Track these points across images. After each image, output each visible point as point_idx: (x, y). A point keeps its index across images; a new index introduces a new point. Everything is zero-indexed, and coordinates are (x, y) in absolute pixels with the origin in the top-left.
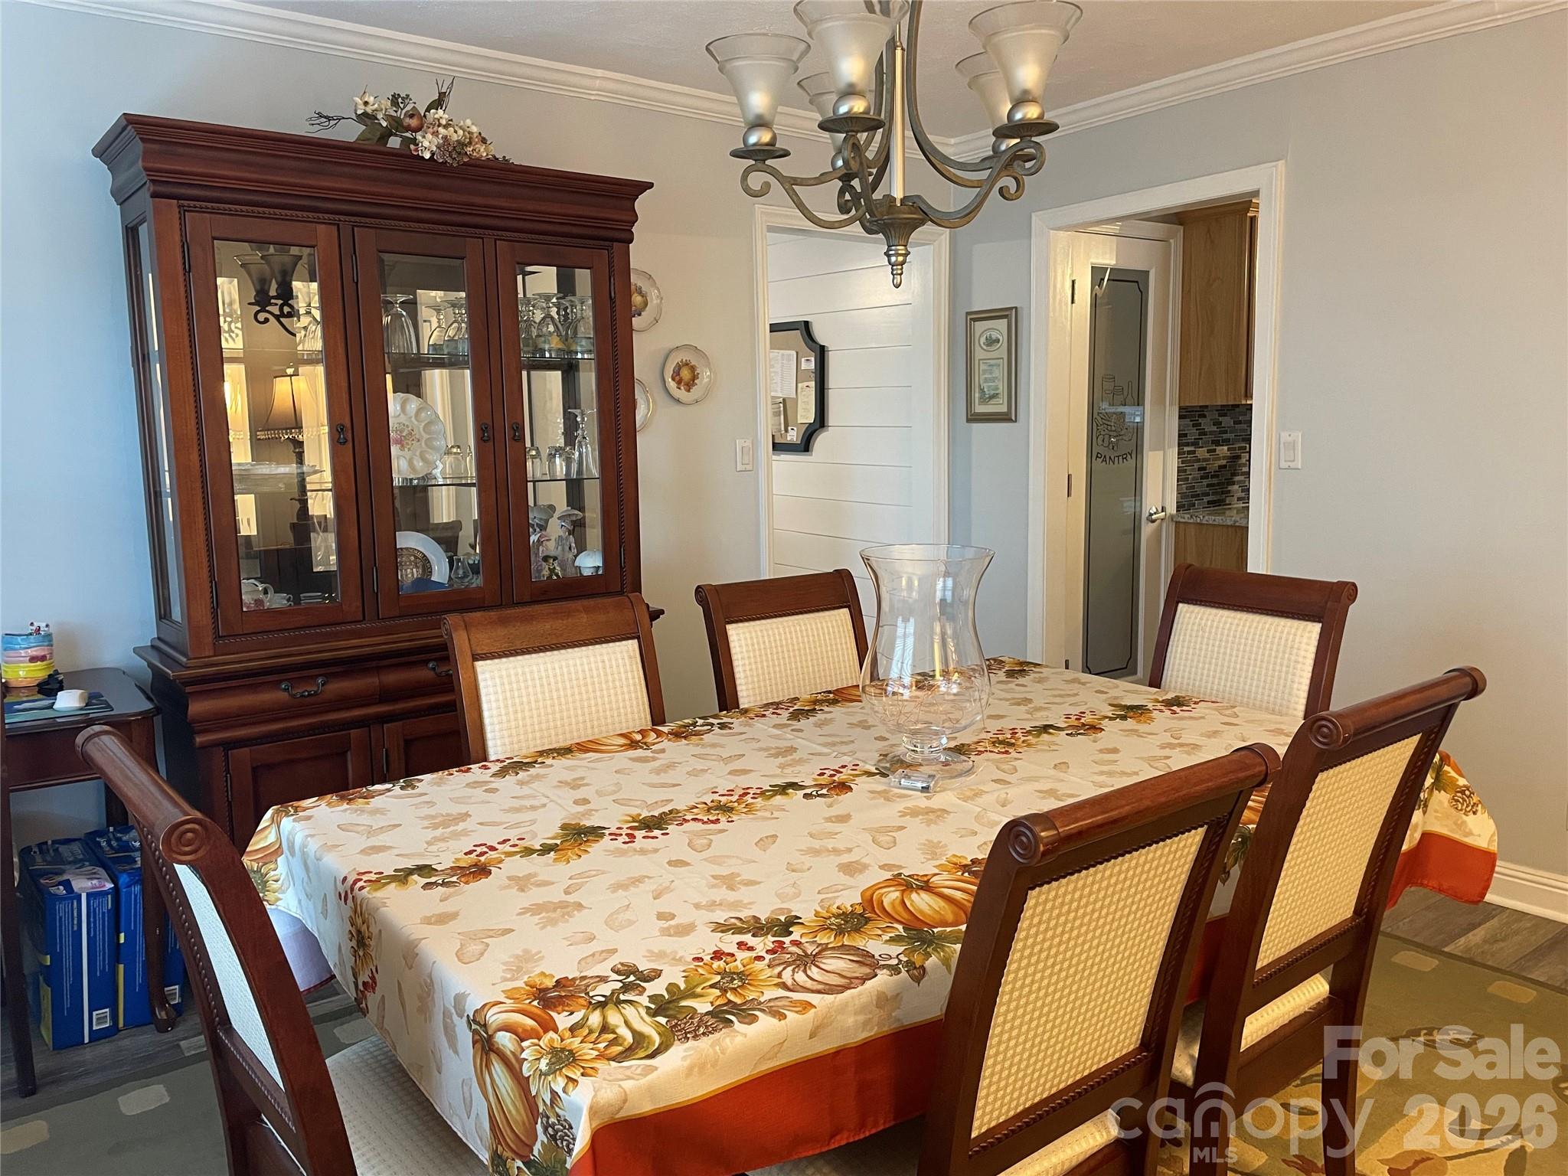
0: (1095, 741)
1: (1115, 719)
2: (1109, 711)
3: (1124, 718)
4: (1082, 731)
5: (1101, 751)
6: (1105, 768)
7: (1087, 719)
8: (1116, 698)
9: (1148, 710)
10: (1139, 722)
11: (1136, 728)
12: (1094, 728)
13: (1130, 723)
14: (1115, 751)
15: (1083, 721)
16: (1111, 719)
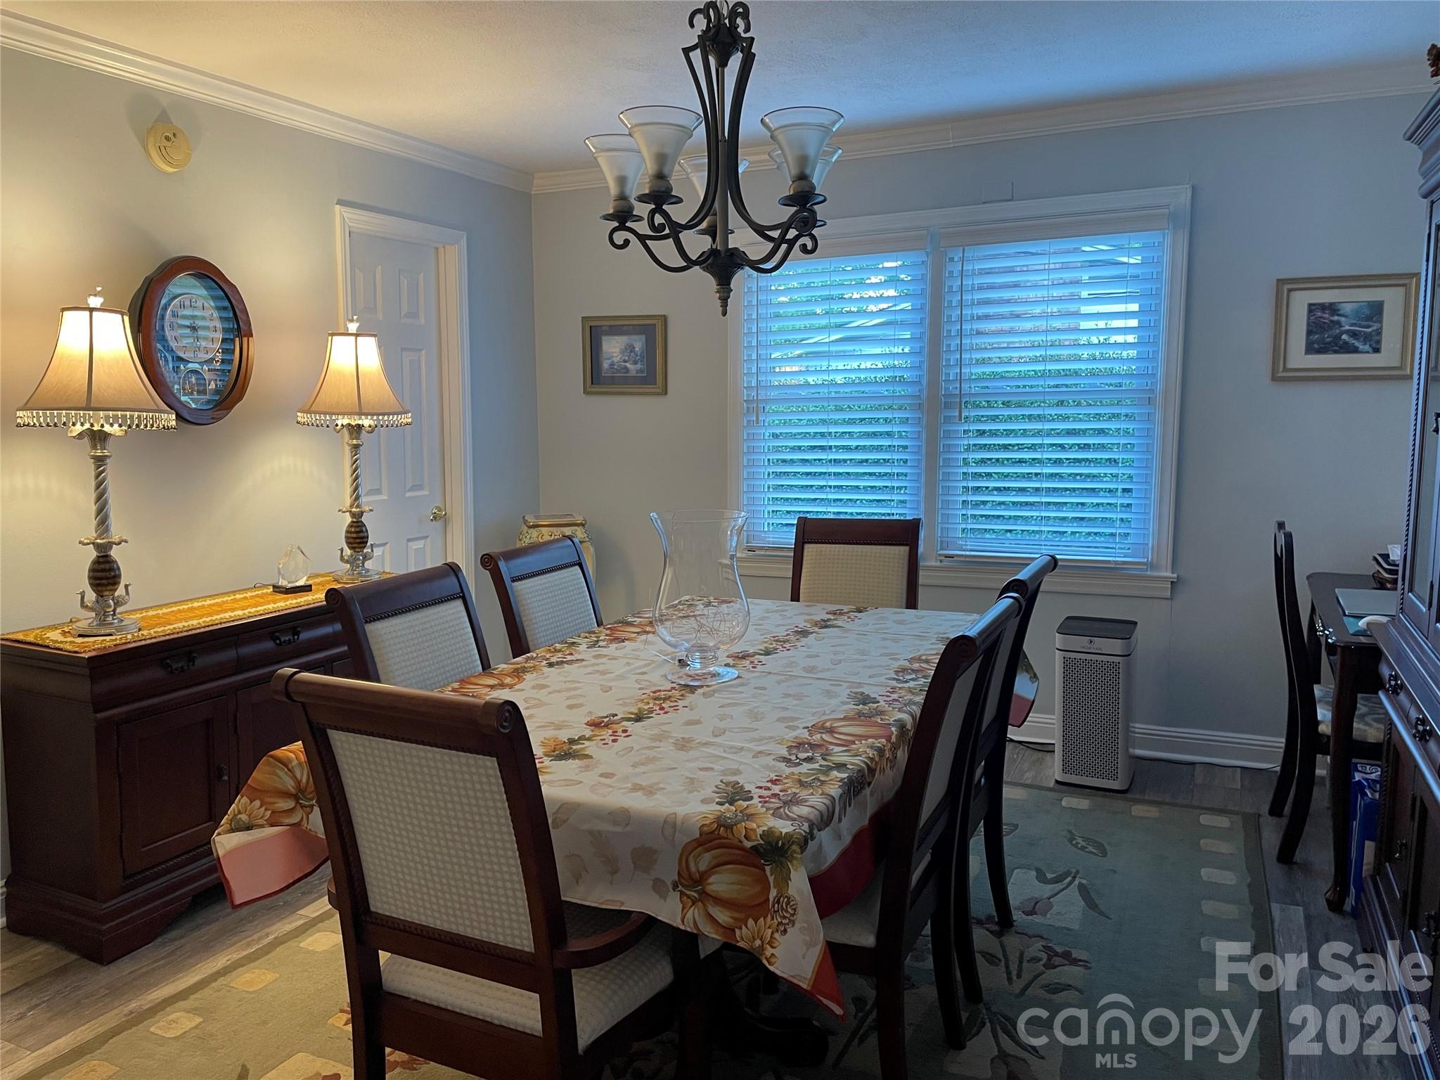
0: (590, 712)
1: (580, 738)
2: (590, 747)
3: (572, 741)
4: (606, 720)
5: (582, 705)
6: (573, 693)
7: (606, 734)
8: (587, 768)
9: (546, 756)
10: (555, 739)
11: (557, 732)
12: (596, 724)
13: (564, 735)
14: (571, 707)
15: (610, 732)
16: (582, 738)
